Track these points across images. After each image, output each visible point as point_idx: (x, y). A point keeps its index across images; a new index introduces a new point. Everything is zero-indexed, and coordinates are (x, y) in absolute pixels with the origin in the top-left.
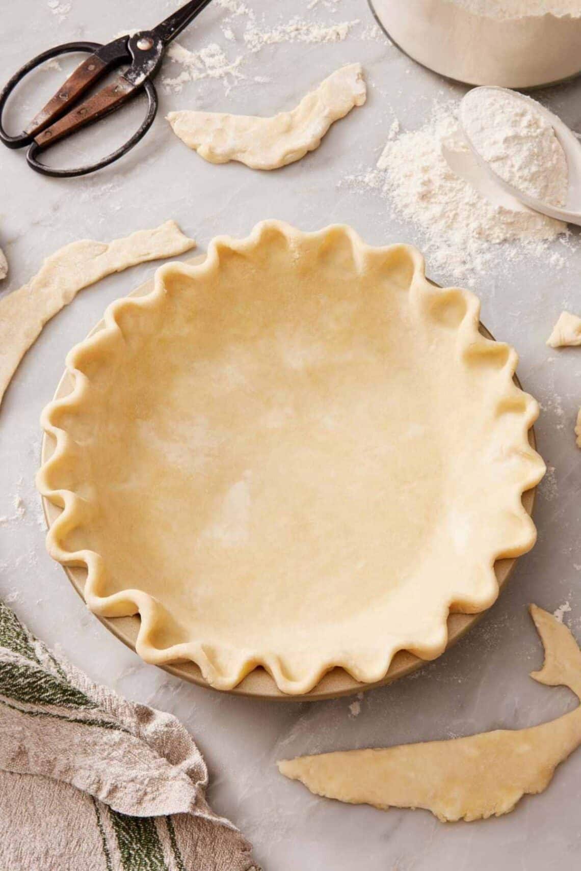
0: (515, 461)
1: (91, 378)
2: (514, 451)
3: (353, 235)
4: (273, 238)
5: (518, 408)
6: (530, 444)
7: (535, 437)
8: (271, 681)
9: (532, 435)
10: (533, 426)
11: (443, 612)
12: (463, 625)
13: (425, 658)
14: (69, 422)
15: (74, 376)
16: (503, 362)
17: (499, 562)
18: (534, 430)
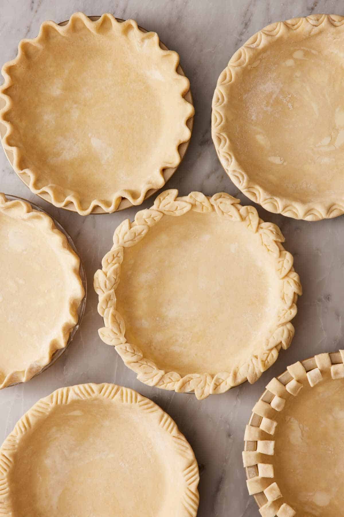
0: (146, 41)
1: (27, 167)
2: (143, 40)
3: (27, 40)
4: (10, 70)
5: (130, 27)
6: (145, 32)
7: (143, 28)
8: (170, 169)
9: (141, 28)
10: (138, 26)
11: (183, 100)
12: (190, 97)
13: (192, 116)
14: (39, 185)
15: (24, 173)
16: (109, 20)
17: (177, 71)
18: (140, 27)
